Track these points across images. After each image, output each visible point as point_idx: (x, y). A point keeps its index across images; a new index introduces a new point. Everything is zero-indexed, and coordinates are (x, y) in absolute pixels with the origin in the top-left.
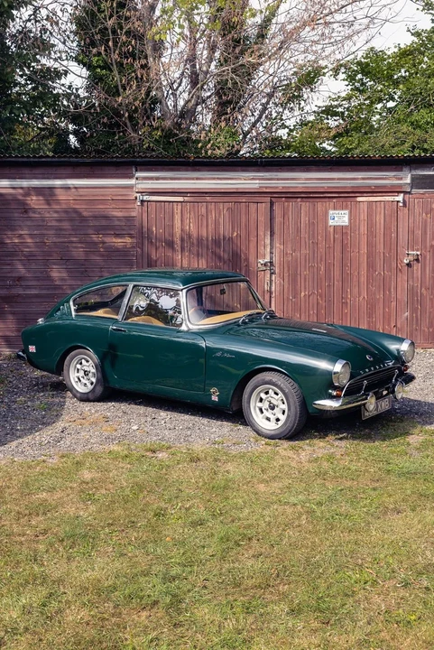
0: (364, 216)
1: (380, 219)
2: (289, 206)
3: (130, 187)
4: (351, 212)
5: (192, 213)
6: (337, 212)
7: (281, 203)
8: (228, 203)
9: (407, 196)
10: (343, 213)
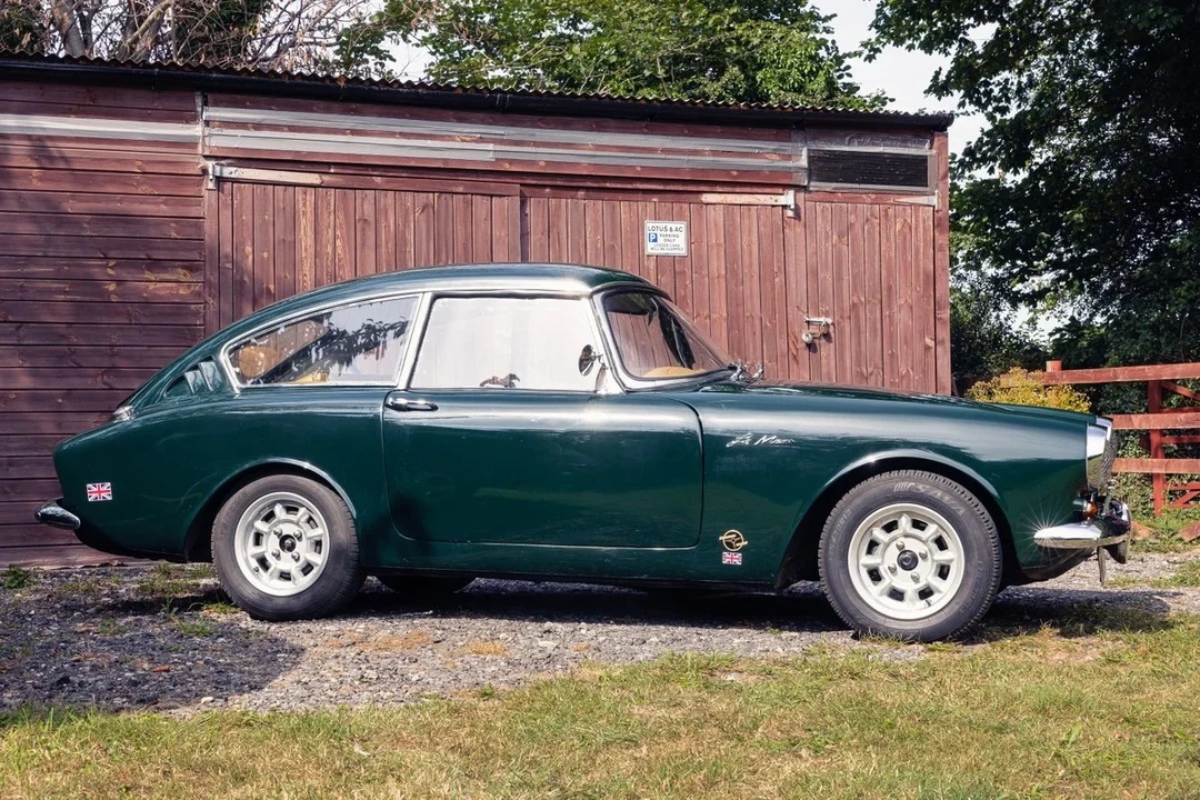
0: (716, 237)
1: (749, 242)
2: (558, 207)
3: (189, 144)
4: (690, 227)
5: (341, 216)
6: (662, 225)
7: (542, 200)
8: (425, 194)
9: (801, 195)
10: (674, 229)
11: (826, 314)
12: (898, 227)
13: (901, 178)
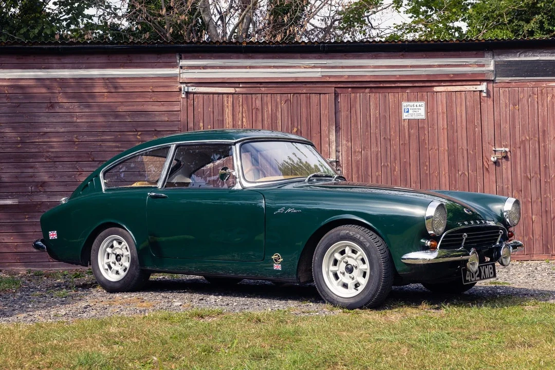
0: (441, 108)
1: (460, 112)
2: (356, 97)
3: (174, 77)
4: (427, 105)
5: (245, 107)
6: (411, 104)
7: (346, 94)
8: (286, 95)
9: (491, 85)
10: (418, 106)
11: (506, 146)
12: (549, 98)
13: (550, 73)
